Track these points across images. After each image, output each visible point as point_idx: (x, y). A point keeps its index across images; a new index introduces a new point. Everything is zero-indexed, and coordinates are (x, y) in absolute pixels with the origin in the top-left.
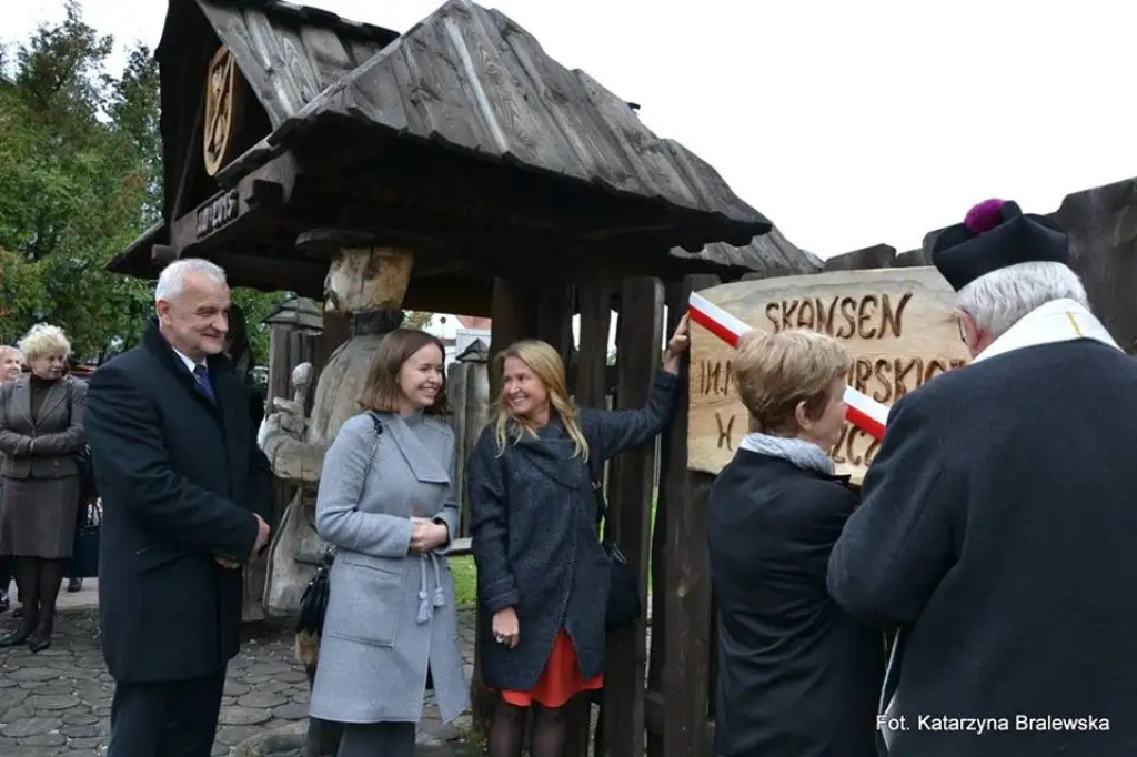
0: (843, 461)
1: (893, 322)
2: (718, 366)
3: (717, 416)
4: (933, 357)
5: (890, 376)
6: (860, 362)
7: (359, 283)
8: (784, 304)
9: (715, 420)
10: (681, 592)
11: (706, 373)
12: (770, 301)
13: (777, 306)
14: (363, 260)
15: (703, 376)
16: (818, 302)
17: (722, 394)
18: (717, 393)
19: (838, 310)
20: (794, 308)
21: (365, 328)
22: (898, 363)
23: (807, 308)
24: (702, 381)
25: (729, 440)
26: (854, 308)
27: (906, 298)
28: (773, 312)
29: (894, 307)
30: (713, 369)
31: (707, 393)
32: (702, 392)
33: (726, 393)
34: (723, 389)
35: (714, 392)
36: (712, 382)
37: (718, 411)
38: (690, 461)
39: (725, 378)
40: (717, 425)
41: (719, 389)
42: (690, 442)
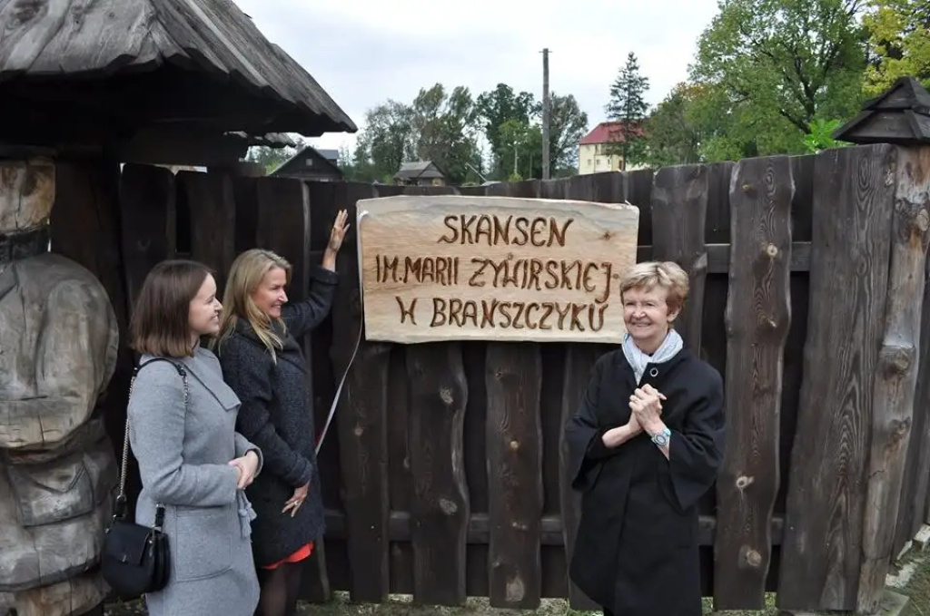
0: (522, 327)
1: (558, 236)
2: (396, 261)
3: (398, 299)
4: (590, 260)
5: (558, 272)
6: (533, 262)
7: (16, 201)
8: (463, 218)
9: (397, 303)
10: (358, 432)
11: (382, 264)
12: (448, 214)
13: (455, 218)
14: (21, 173)
15: (378, 267)
16: (496, 219)
17: (402, 282)
18: (396, 281)
19: (512, 225)
20: (473, 219)
21: (24, 250)
22: (563, 265)
23: (485, 222)
24: (378, 272)
25: (412, 317)
26: (527, 225)
27: (570, 222)
28: (451, 222)
29: (560, 227)
30: (391, 262)
31: (384, 281)
32: (378, 280)
33: (405, 281)
34: (403, 278)
35: (392, 280)
36: (390, 272)
37: (398, 295)
38: (370, 335)
39: (404, 269)
40: (398, 305)
41: (398, 279)
42: (369, 320)
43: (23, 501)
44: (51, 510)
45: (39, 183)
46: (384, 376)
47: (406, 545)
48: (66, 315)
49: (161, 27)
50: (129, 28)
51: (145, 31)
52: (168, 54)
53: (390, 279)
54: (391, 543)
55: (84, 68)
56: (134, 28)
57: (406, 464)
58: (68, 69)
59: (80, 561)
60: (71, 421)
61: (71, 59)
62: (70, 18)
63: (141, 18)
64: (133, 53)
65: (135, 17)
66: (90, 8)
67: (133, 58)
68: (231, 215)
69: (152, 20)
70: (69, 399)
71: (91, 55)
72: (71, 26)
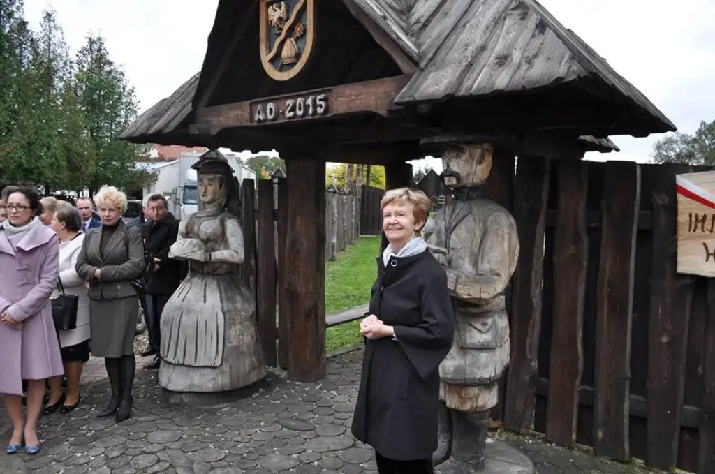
2: (705, 217)
3: (704, 244)
7: (474, 167)
9: (703, 247)
10: (665, 340)
11: (693, 219)
14: (478, 152)
15: (691, 221)
17: (708, 232)
18: (704, 232)
21: (474, 195)
24: (690, 226)
30: (700, 218)
31: (694, 231)
32: (690, 230)
33: (711, 231)
34: (709, 229)
35: (701, 231)
36: (699, 225)
37: (704, 241)
38: (681, 269)
39: (711, 223)
40: (704, 250)
41: (705, 229)
42: (680, 259)
43: (462, 332)
44: (476, 341)
45: (486, 158)
46: (689, 301)
47: (694, 431)
48: (498, 229)
49: (576, 62)
50: (560, 64)
51: (568, 65)
52: (582, 76)
53: (699, 230)
54: (682, 428)
55: (537, 86)
56: (563, 63)
57: (700, 370)
58: (528, 87)
59: (487, 376)
60: (495, 289)
61: (529, 82)
62: (524, 62)
63: (566, 58)
64: (563, 76)
65: (563, 58)
66: (535, 56)
67: (563, 79)
68: (585, 186)
69: (572, 58)
70: (495, 277)
71: (540, 80)
72: (524, 67)
